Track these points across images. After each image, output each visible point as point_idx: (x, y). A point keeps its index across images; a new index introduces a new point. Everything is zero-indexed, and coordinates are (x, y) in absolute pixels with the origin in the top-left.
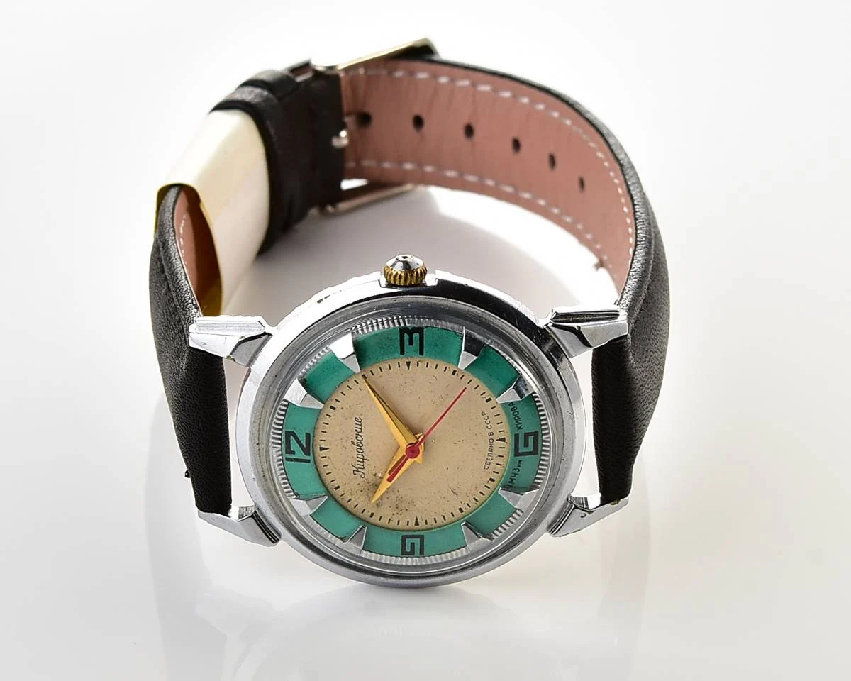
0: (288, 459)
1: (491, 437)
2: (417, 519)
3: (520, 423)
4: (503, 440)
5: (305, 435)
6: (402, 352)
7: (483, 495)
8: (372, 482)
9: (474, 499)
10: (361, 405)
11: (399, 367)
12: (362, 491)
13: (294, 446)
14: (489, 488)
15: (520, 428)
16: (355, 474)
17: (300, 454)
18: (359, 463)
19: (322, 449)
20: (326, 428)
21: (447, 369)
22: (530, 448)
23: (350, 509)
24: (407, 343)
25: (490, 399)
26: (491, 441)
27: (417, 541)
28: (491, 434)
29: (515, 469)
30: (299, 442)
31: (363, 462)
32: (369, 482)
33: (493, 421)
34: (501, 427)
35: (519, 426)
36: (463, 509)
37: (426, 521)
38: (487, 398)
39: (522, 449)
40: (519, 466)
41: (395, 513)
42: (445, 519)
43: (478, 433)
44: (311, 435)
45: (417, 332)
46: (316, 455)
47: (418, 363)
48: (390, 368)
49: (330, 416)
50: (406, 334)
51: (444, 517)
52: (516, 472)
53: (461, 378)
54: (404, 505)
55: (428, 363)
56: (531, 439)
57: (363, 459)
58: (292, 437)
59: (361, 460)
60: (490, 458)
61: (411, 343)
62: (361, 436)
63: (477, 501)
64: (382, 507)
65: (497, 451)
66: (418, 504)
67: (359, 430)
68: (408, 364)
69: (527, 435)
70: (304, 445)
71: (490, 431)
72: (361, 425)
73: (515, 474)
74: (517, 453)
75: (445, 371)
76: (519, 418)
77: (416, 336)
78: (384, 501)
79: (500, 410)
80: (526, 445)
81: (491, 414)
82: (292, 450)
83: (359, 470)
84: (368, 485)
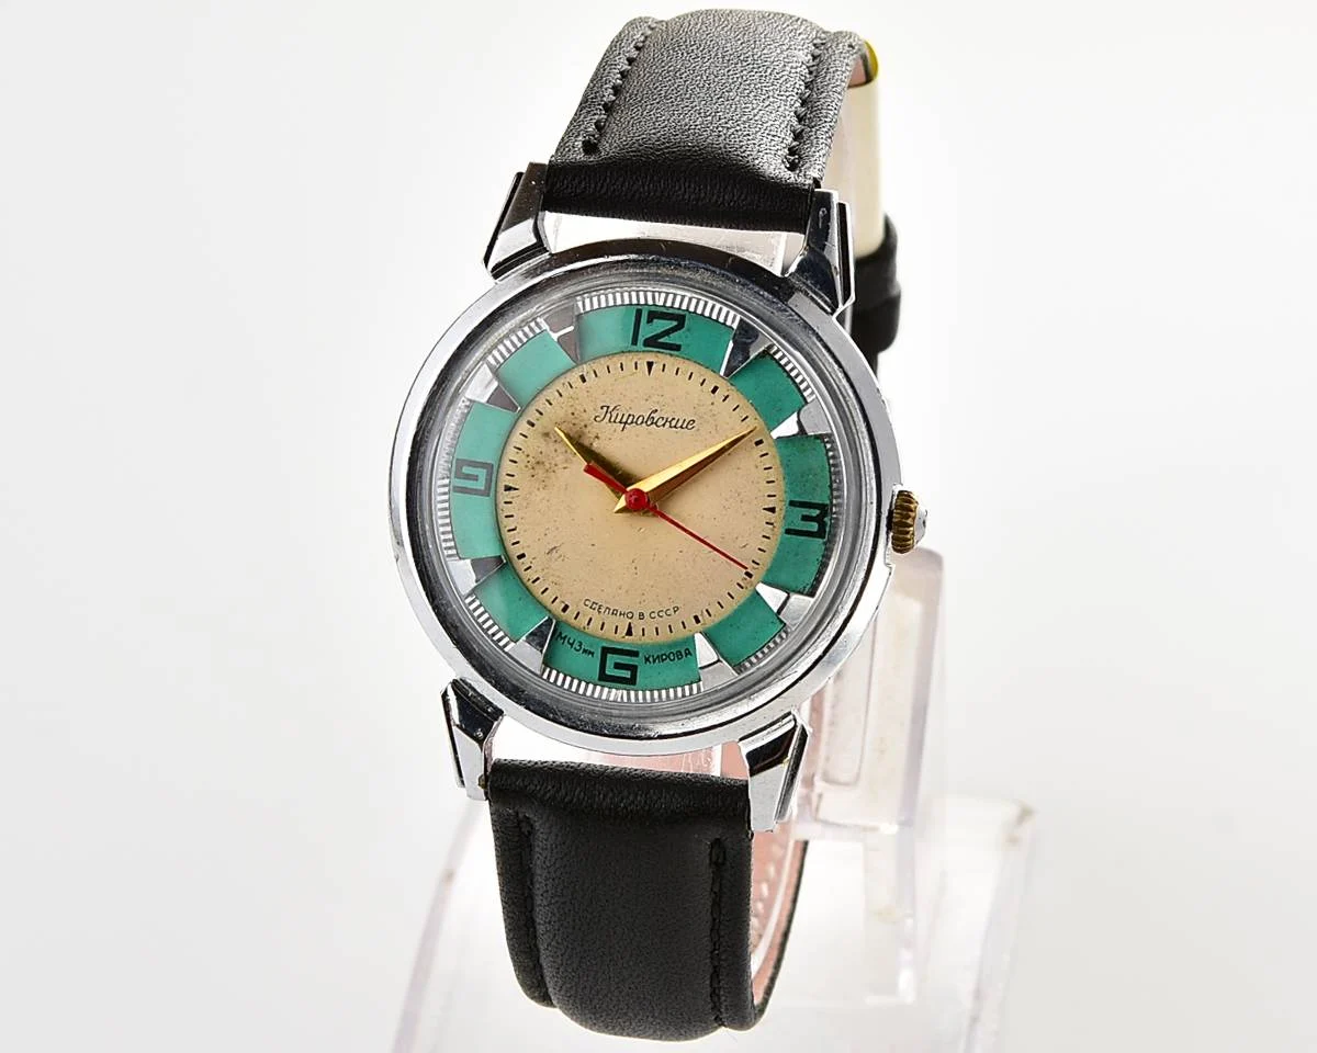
0: (639, 313)
1: (636, 616)
2: (516, 489)
3: (654, 661)
4: (629, 633)
5: (678, 343)
6: (792, 503)
7: (543, 593)
8: (586, 430)
9: (538, 579)
10: (714, 432)
11: (769, 496)
12: (573, 414)
13: (661, 325)
14: (553, 602)
15: (647, 660)
16: (602, 408)
17: (647, 331)
18: (619, 417)
19: (650, 365)
20: (682, 377)
21: (756, 566)
22: (610, 671)
23: (544, 393)
24: (806, 512)
25: (697, 621)
26: (630, 615)
27: (480, 485)
28: (641, 616)
29: (580, 646)
30: (667, 333)
31: (620, 422)
32: (586, 426)
33: (662, 622)
34: (650, 632)
35: (651, 659)
36: (522, 560)
37: (510, 503)
38: (700, 618)
39: (612, 659)
40: (585, 651)
41: (530, 459)
42: (509, 531)
43: (644, 597)
44: (676, 353)
45: (819, 528)
46: (641, 355)
47: (772, 524)
48: (768, 482)
49: (702, 384)
50: (818, 512)
51: (513, 530)
52: (576, 645)
53: (739, 584)
54: (540, 472)
55: (768, 538)
56: (627, 674)
57: (626, 423)
58: (675, 323)
59: (624, 420)
60: (602, 610)
61: (806, 518)
62: (664, 425)
63: (534, 582)
64: (542, 440)
65: (611, 622)
66: (543, 494)
67: (674, 423)
68: (772, 510)
69: (633, 669)
70: (661, 340)
71: (646, 615)
72: (681, 427)
73: (572, 645)
74: (606, 651)
75: (753, 561)
76: (663, 660)
77: (814, 527)
78: (551, 444)
79: (679, 633)
80: (618, 666)
81: (675, 620)
82: (655, 321)
83: (609, 415)
84: (583, 424)
